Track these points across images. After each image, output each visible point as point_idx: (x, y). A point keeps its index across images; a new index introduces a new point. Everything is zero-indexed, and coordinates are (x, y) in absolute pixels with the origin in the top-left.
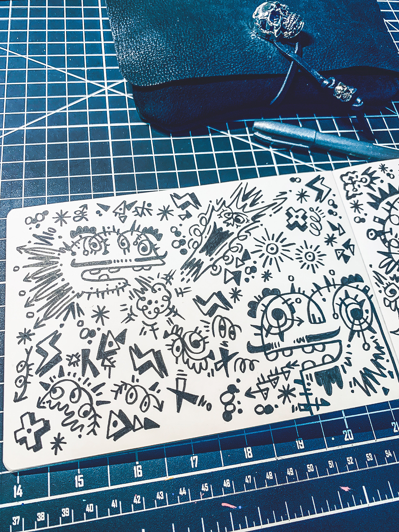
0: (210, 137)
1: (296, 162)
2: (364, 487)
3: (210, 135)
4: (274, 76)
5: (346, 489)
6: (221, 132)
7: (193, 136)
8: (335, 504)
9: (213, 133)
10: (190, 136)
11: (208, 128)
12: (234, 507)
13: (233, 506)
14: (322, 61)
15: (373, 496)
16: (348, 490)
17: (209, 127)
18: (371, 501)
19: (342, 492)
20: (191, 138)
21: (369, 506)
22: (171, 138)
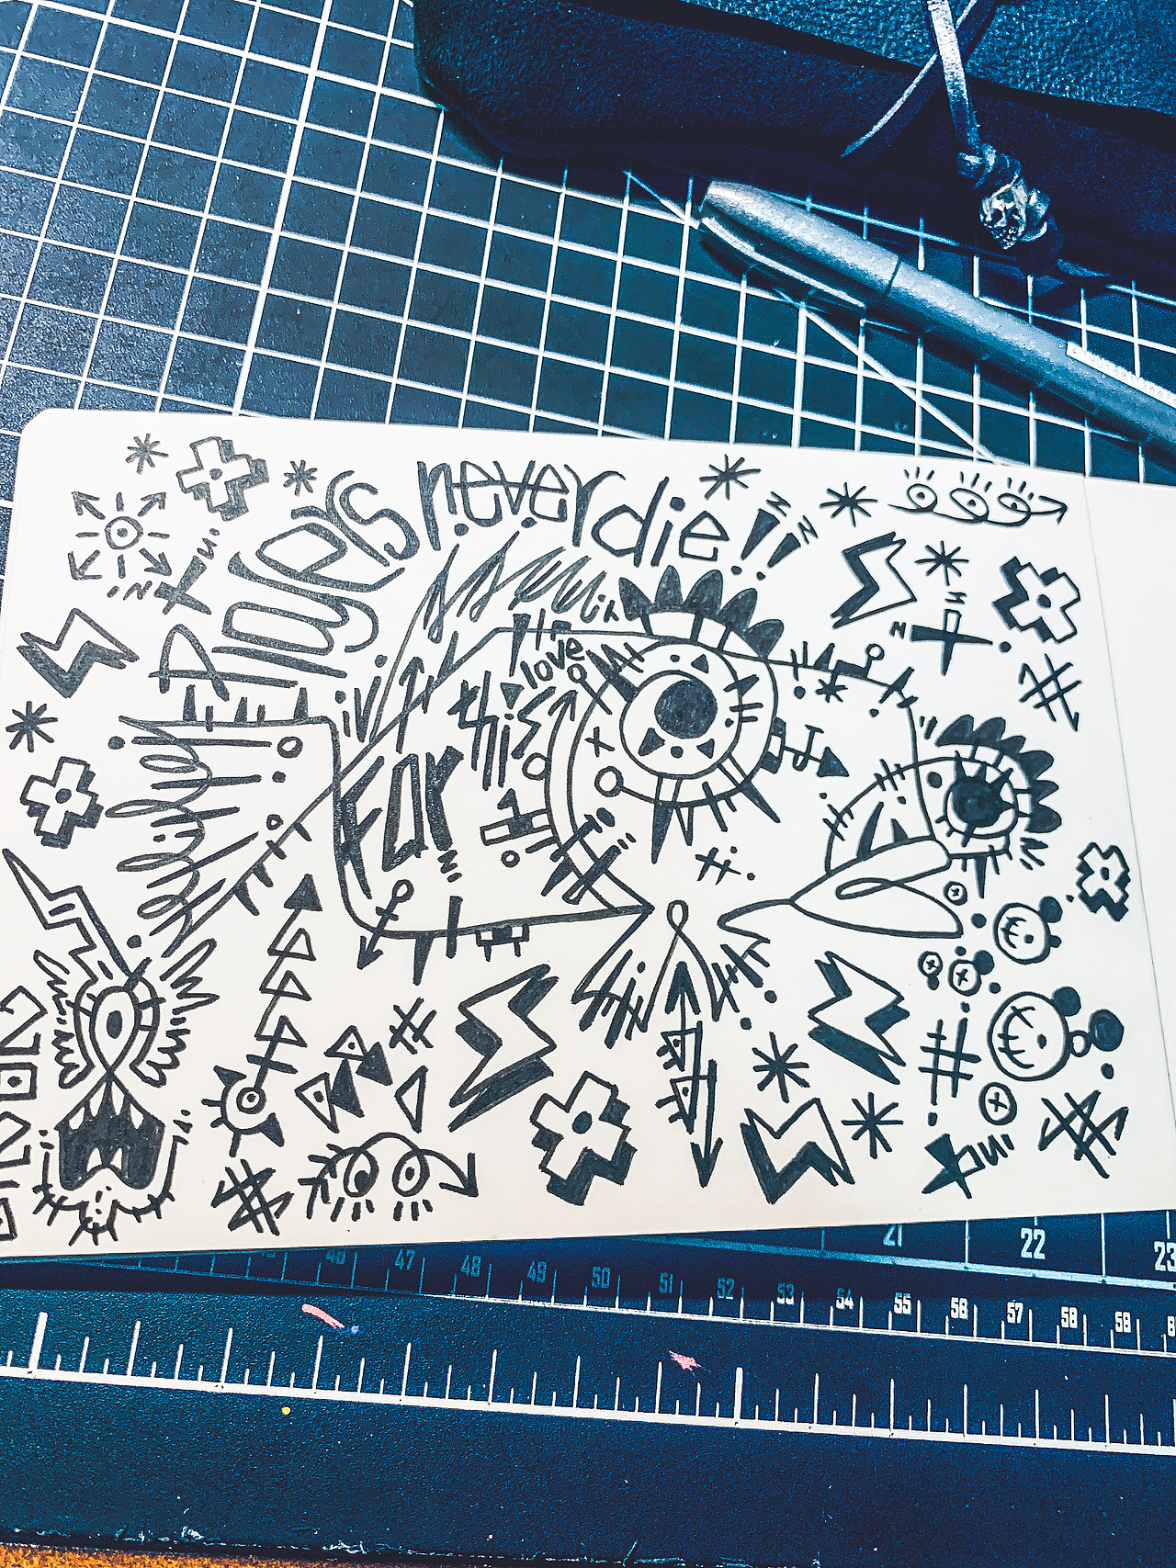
0: (626, 206)
1: (867, 367)
2: (739, 1372)
3: (627, 199)
4: (880, 62)
5: (686, 1363)
6: (663, 201)
7: (569, 186)
8: (638, 1394)
9: (638, 196)
10: (559, 184)
11: (626, 177)
12: (337, 1323)
13: (335, 1321)
14: (1049, 60)
15: (757, 1403)
16: (690, 1366)
17: (629, 175)
18: (746, 1414)
19: (672, 1367)
20: (564, 191)
21: (737, 1426)
22: (499, 174)
